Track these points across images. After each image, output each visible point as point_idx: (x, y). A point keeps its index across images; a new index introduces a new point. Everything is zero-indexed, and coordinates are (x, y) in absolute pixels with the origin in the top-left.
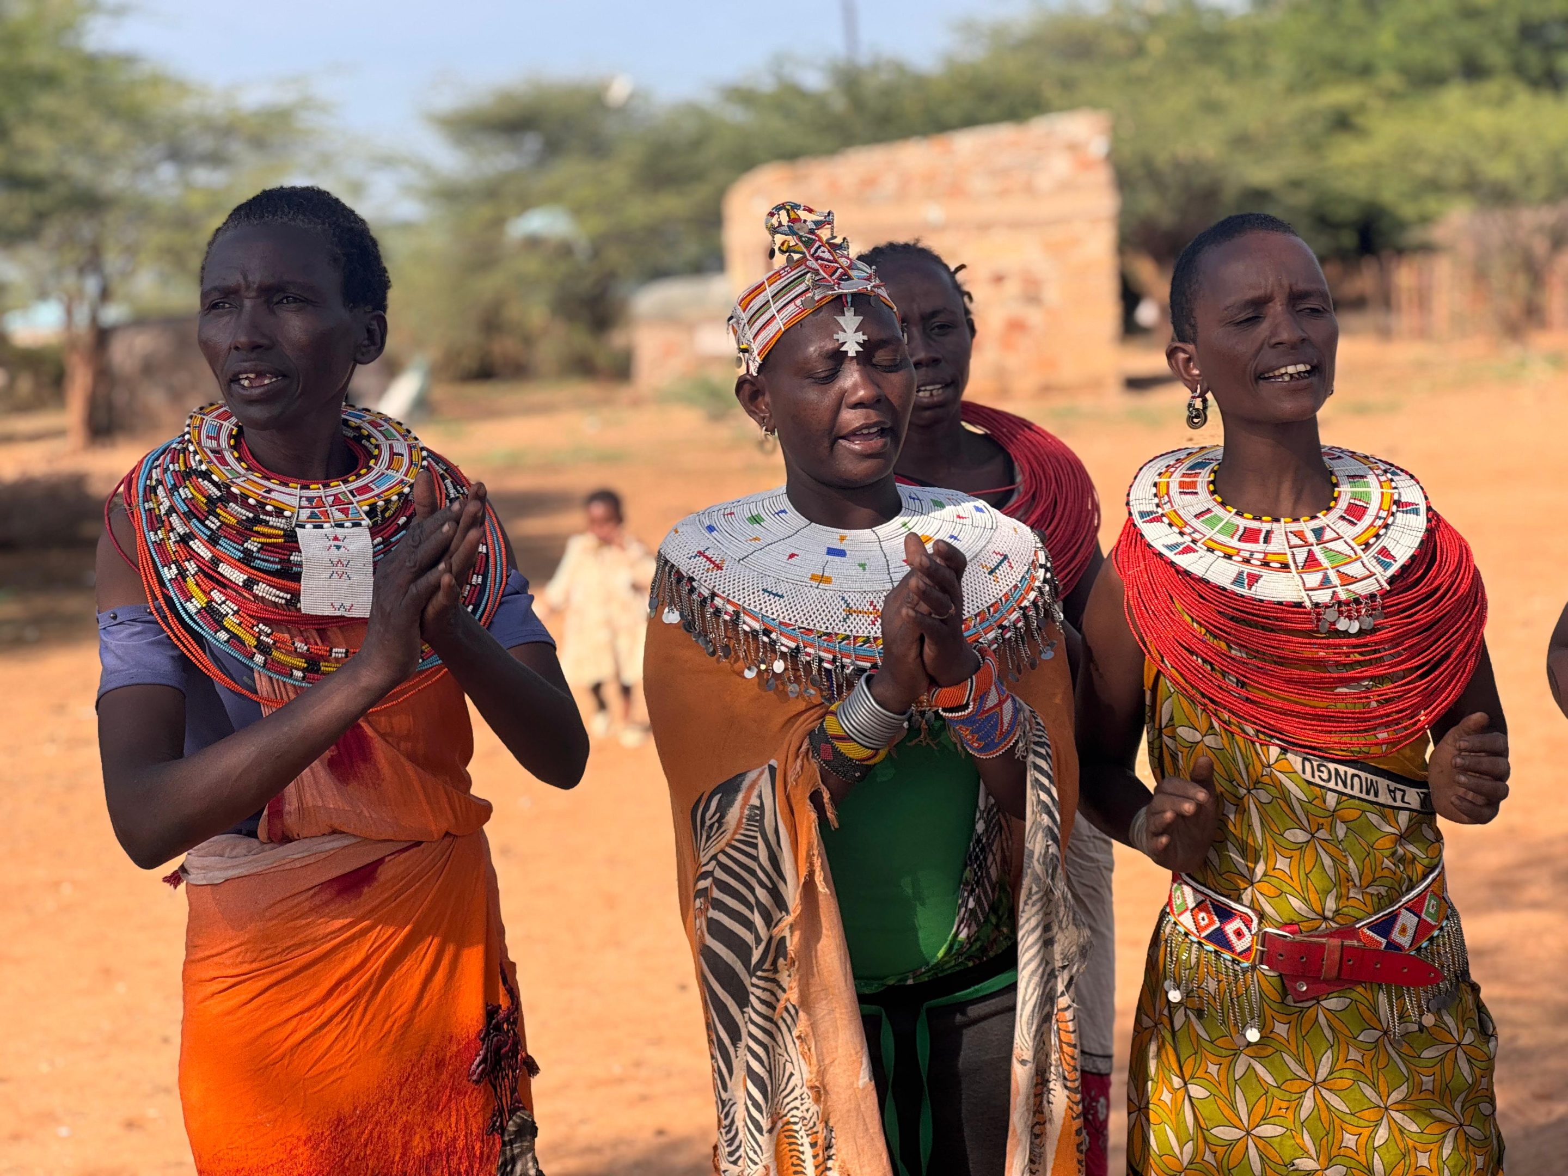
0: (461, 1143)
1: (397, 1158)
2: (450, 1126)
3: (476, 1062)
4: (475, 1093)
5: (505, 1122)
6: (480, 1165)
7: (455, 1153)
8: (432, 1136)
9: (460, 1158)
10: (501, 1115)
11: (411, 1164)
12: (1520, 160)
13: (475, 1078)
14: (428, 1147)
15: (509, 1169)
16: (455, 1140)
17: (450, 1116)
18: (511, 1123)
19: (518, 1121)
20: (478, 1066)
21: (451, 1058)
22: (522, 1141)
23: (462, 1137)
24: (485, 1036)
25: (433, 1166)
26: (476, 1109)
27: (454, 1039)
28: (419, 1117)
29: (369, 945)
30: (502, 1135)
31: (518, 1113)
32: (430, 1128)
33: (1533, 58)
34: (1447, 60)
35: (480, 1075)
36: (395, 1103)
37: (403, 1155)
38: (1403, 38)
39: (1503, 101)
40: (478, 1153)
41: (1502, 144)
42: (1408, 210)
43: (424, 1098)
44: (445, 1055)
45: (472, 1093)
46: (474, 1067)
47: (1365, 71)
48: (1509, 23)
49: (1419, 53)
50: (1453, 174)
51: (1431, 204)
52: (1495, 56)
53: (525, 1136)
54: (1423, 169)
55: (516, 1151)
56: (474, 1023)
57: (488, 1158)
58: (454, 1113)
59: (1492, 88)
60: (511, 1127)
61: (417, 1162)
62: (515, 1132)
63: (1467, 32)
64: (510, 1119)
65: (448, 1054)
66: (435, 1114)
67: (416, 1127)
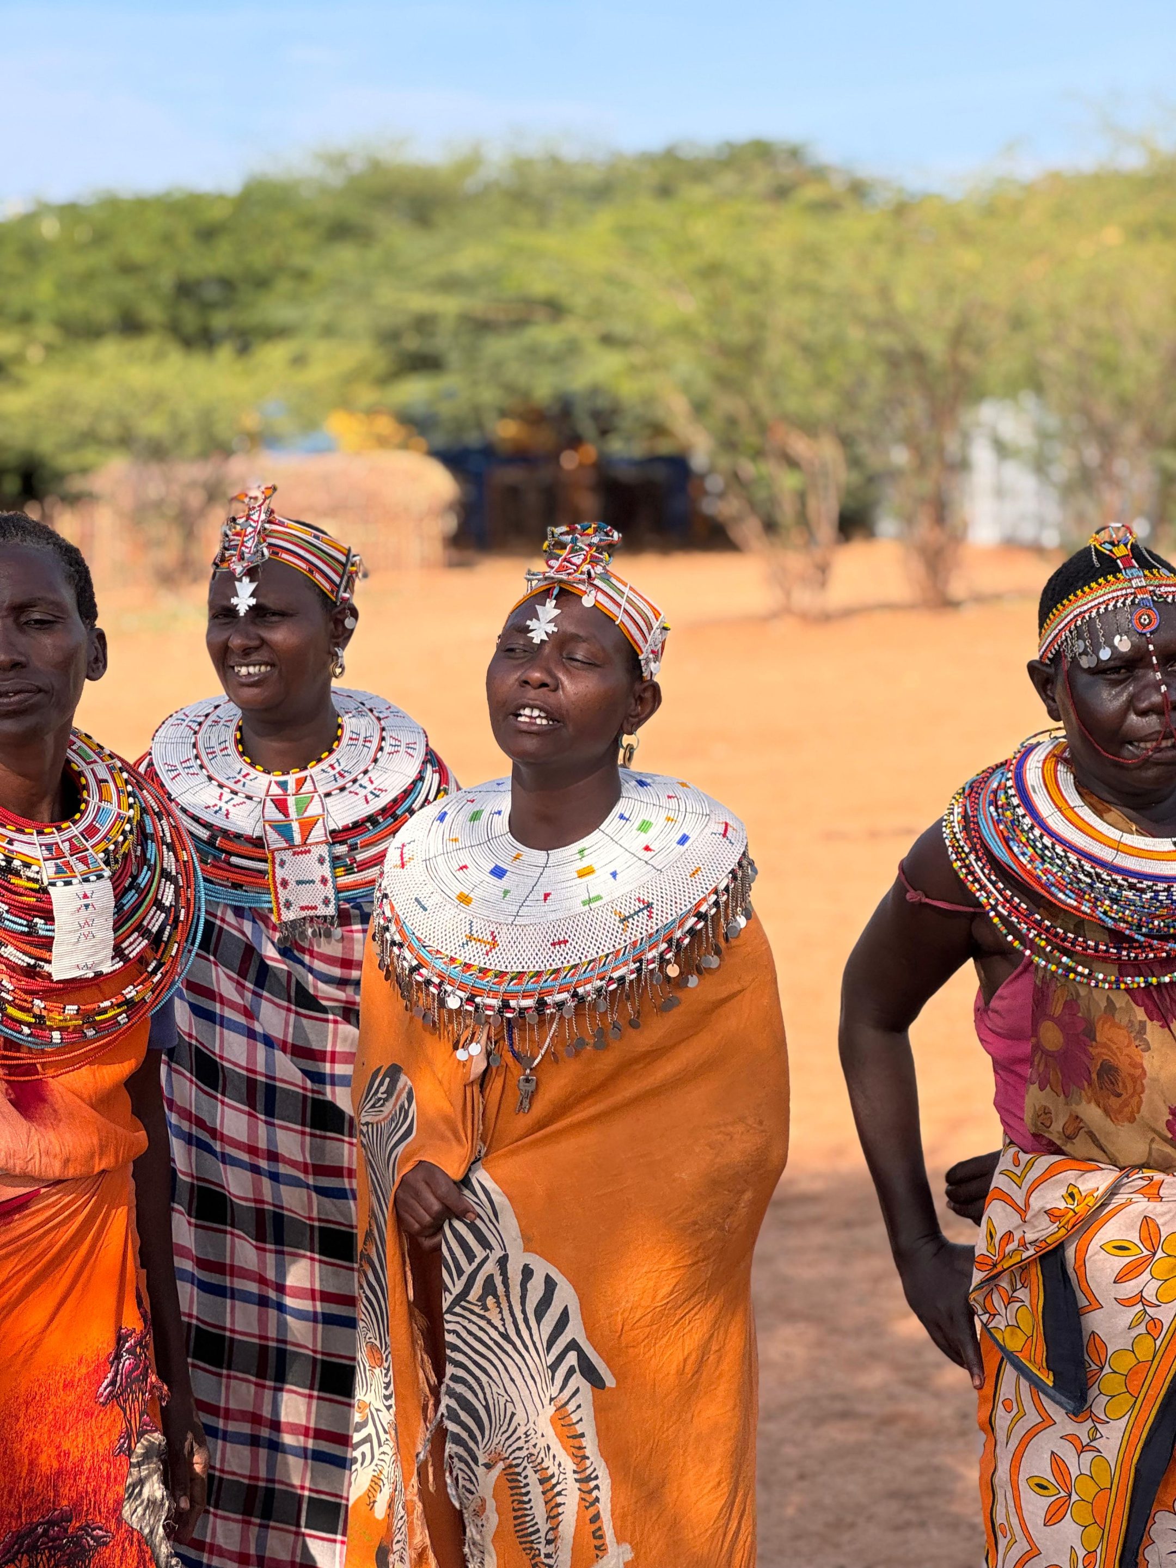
0: (87, 1464)
1: (24, 1475)
2: (77, 1446)
3: (104, 1385)
4: (102, 1415)
5: (133, 1445)
6: (108, 1485)
7: (81, 1473)
8: (59, 1455)
9: (87, 1478)
10: (129, 1437)
11: (38, 1480)
12: (174, 416)
13: (102, 1400)
14: (55, 1465)
15: (137, 1490)
16: (82, 1460)
17: (77, 1436)
18: (139, 1445)
19: (145, 1443)
20: (105, 1389)
21: (79, 1380)
22: (148, 1464)
23: (89, 1457)
24: (114, 1359)
25: (60, 1484)
26: (102, 1430)
27: (84, 1361)
28: (46, 1436)
29: (11, 1267)
30: (130, 1456)
31: (146, 1436)
32: (58, 1448)
33: (190, 318)
34: (105, 313)
35: (107, 1398)
36: (21, 1421)
37: (30, 1472)
38: (62, 288)
39: (158, 357)
40: (105, 1473)
41: (157, 400)
42: (66, 461)
43: (51, 1417)
44: (74, 1376)
45: (98, 1415)
46: (101, 1389)
47: (25, 318)
48: (166, 280)
49: (78, 305)
50: (109, 428)
51: (89, 455)
52: (152, 312)
53: (152, 1458)
54: (80, 422)
55: (144, 1473)
56: (105, 1345)
57: (115, 1478)
58: (81, 1434)
59: (148, 344)
60: (139, 1450)
61: (44, 1479)
62: (143, 1454)
63: (125, 286)
64: (139, 1441)
65: (77, 1376)
66: (62, 1433)
67: (42, 1446)
